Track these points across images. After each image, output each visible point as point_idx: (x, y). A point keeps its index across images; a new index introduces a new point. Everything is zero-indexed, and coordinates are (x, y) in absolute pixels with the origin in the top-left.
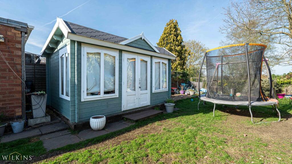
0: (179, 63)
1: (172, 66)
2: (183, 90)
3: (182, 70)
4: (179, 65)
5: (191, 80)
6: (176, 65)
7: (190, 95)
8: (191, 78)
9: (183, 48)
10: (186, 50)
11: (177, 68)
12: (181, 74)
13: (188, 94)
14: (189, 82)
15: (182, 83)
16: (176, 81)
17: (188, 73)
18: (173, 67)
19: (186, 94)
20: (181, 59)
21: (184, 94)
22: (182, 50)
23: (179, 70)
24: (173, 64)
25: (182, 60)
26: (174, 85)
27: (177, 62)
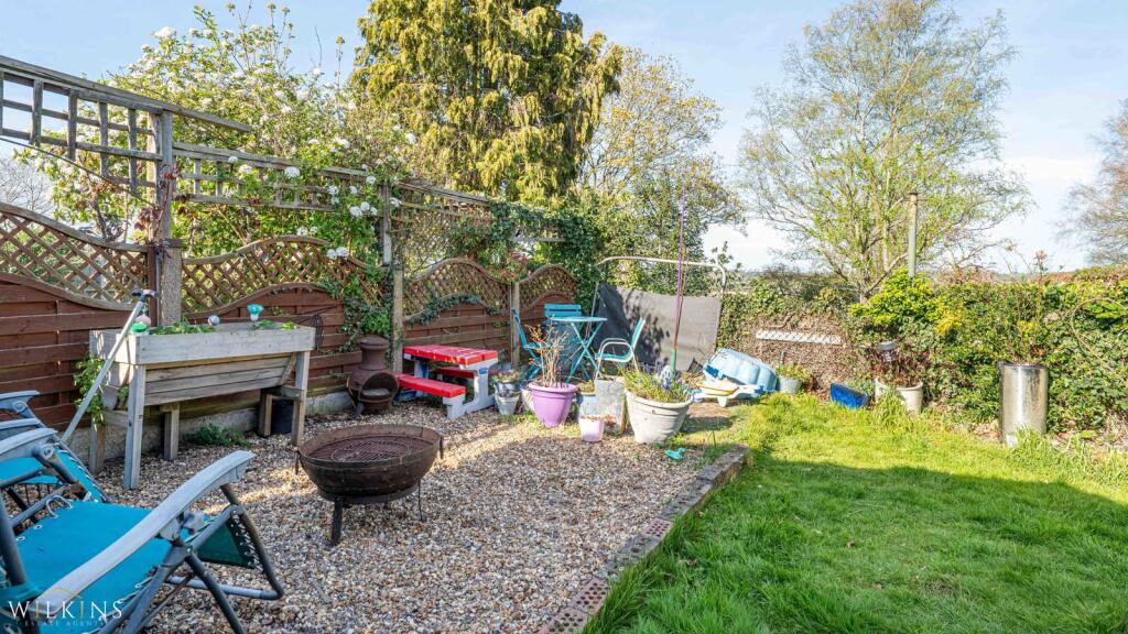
0: (536, 139)
1: (480, 165)
2: (561, 379)
3: (554, 200)
4: (532, 160)
5: (624, 278)
6: (508, 157)
7: (627, 430)
8: (625, 265)
9: (569, 34)
10: (585, 56)
11: (519, 183)
12: (547, 224)
13: (610, 429)
14: (611, 292)
15: (550, 298)
16: (505, 288)
17: (600, 221)
18: (487, 168)
19: (588, 427)
20: (551, 112)
21: (572, 418)
22: (558, 44)
23: (531, 193)
24: (486, 147)
25: (558, 119)
26: (483, 318)
27: (521, 136)
